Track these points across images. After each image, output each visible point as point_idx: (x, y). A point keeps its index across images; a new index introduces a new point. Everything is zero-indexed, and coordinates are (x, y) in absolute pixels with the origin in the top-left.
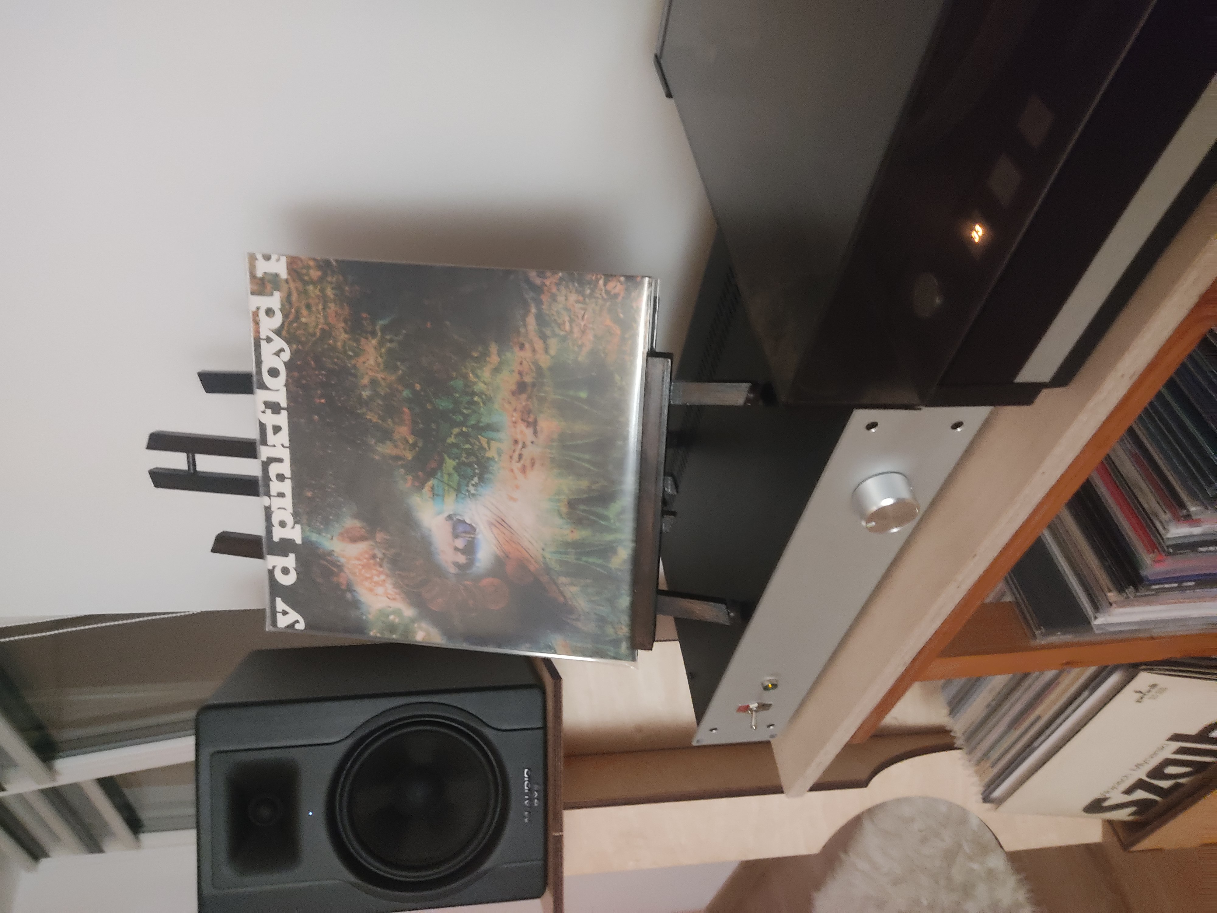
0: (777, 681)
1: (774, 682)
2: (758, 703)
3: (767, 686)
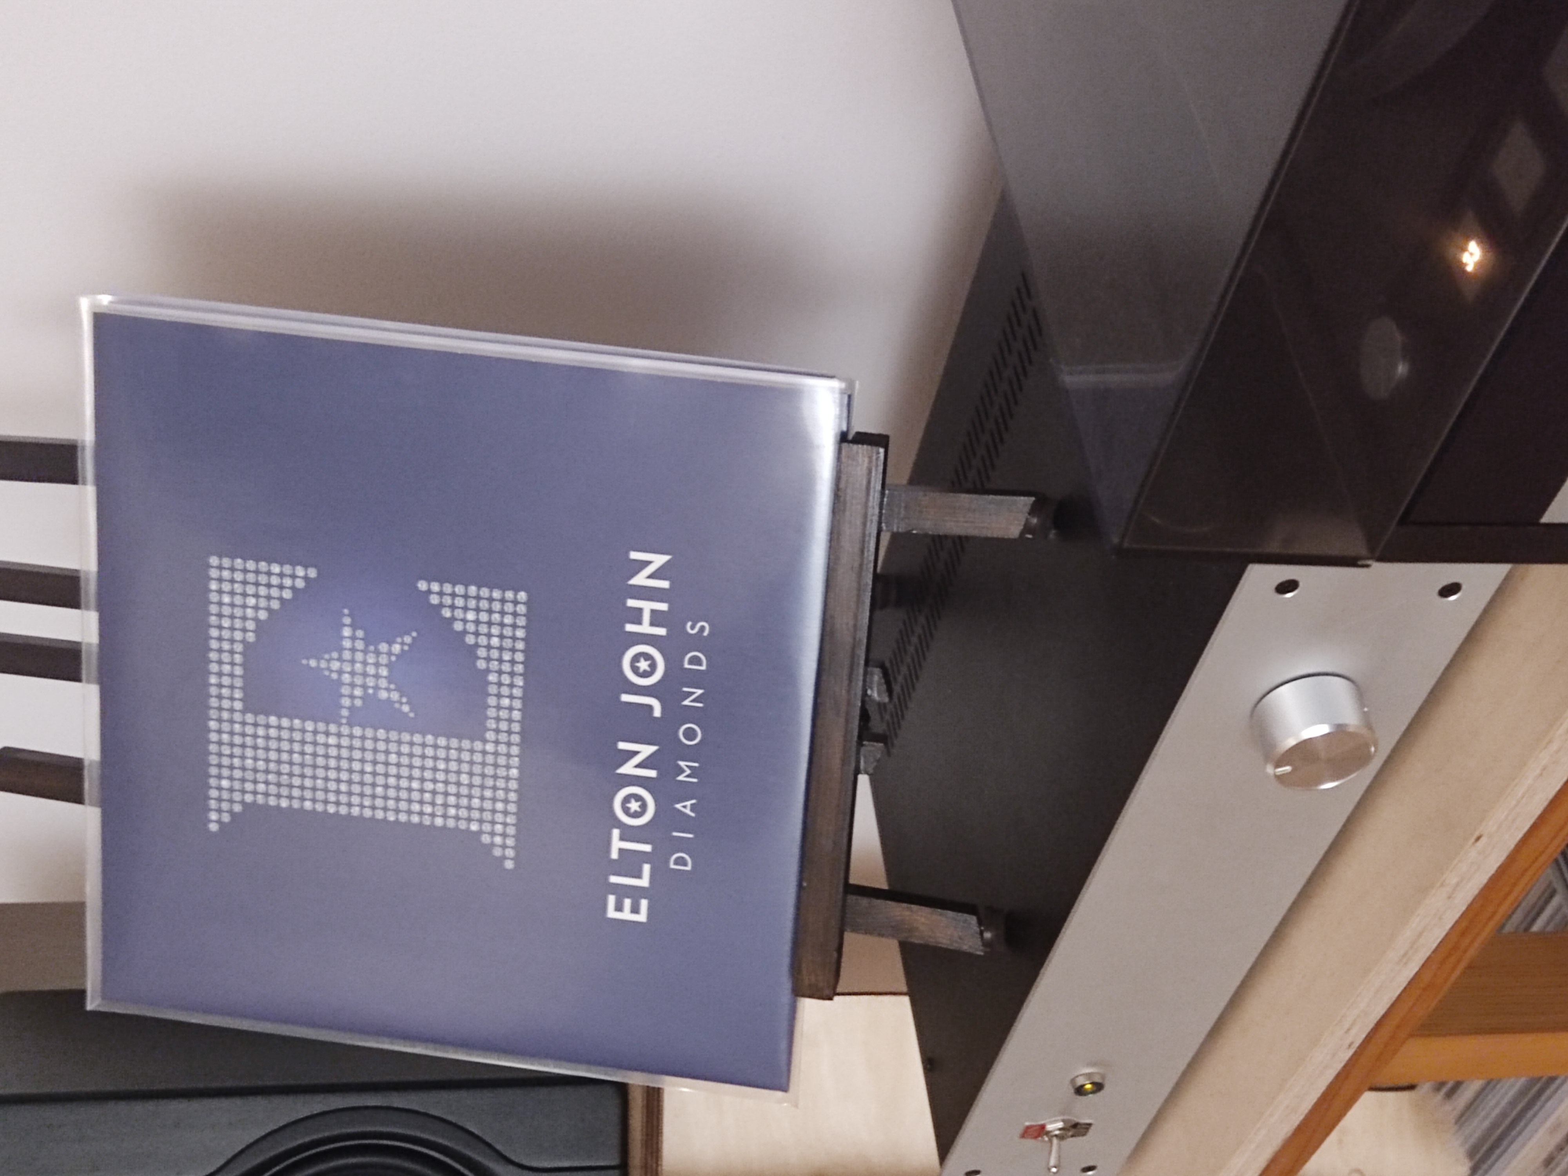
0: (1103, 1077)
1: (1097, 1079)
2: (1063, 1121)
3: (1082, 1086)
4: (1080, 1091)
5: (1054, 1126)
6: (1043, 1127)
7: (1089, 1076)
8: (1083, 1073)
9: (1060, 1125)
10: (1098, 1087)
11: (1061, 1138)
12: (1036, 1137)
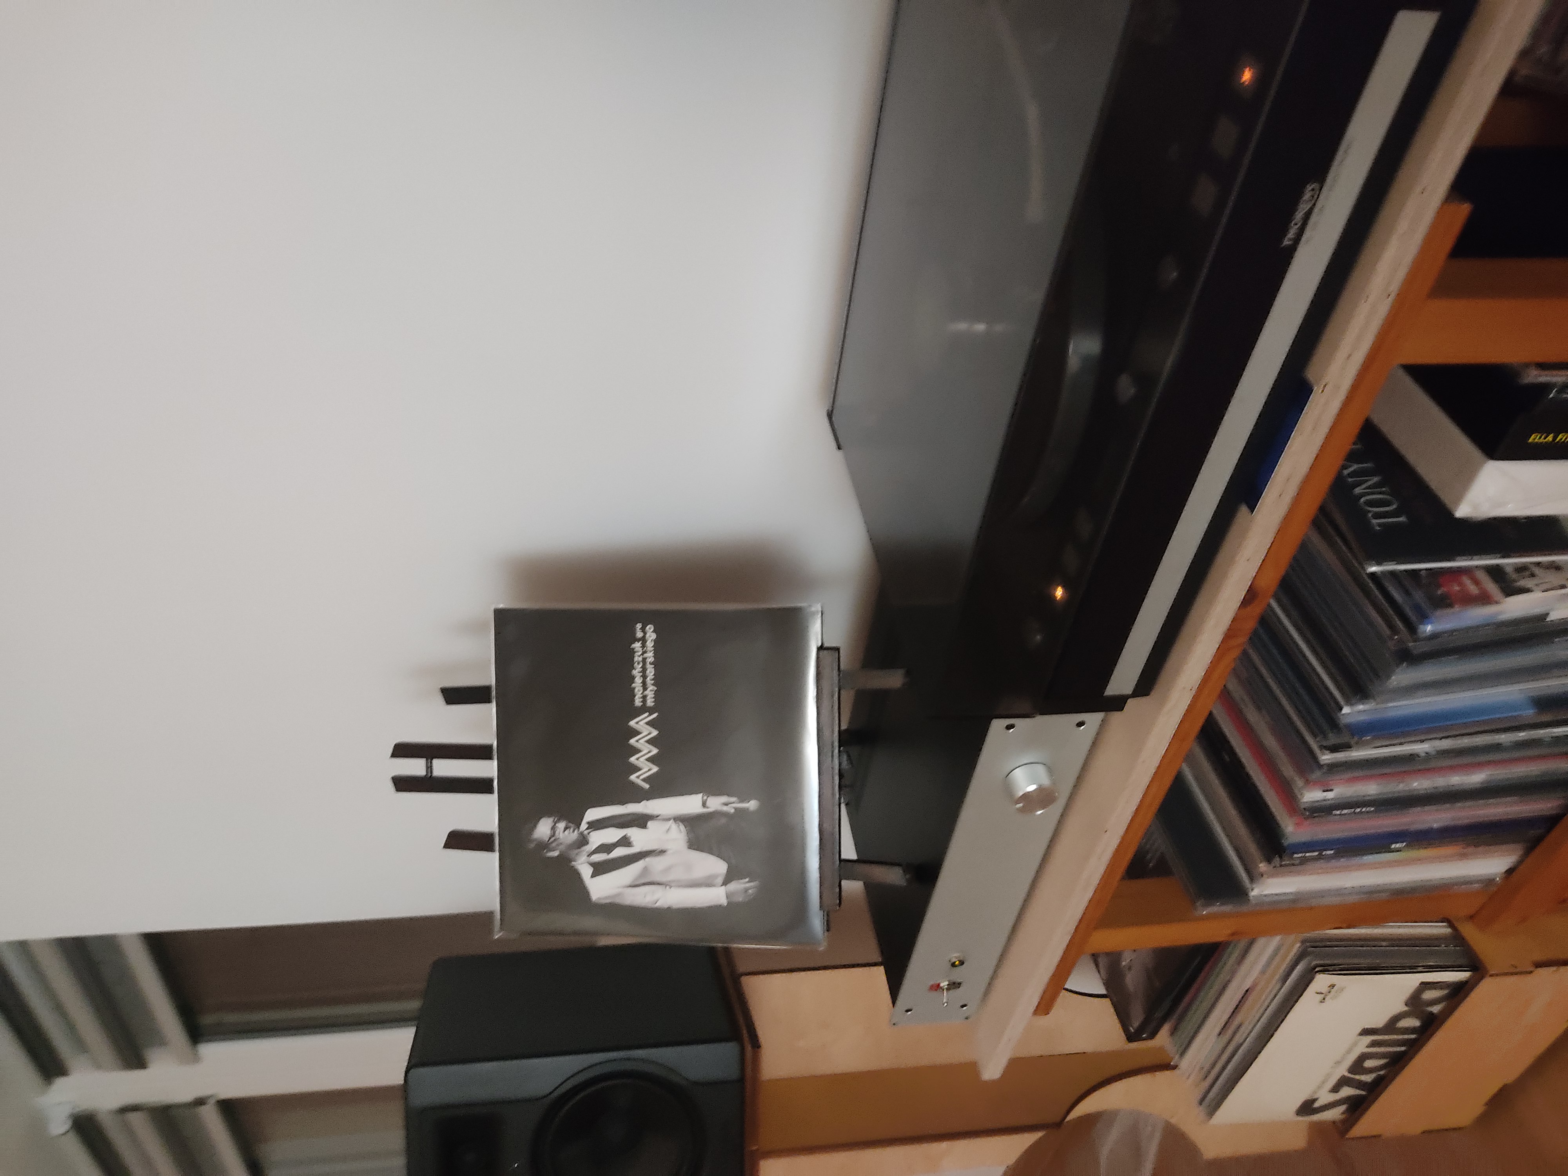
0: (964, 958)
1: (961, 959)
2: (949, 981)
3: (955, 962)
4: (953, 965)
5: (944, 984)
6: (939, 985)
7: (956, 957)
8: (954, 957)
9: (947, 983)
10: (962, 963)
11: (948, 989)
12: (936, 990)
